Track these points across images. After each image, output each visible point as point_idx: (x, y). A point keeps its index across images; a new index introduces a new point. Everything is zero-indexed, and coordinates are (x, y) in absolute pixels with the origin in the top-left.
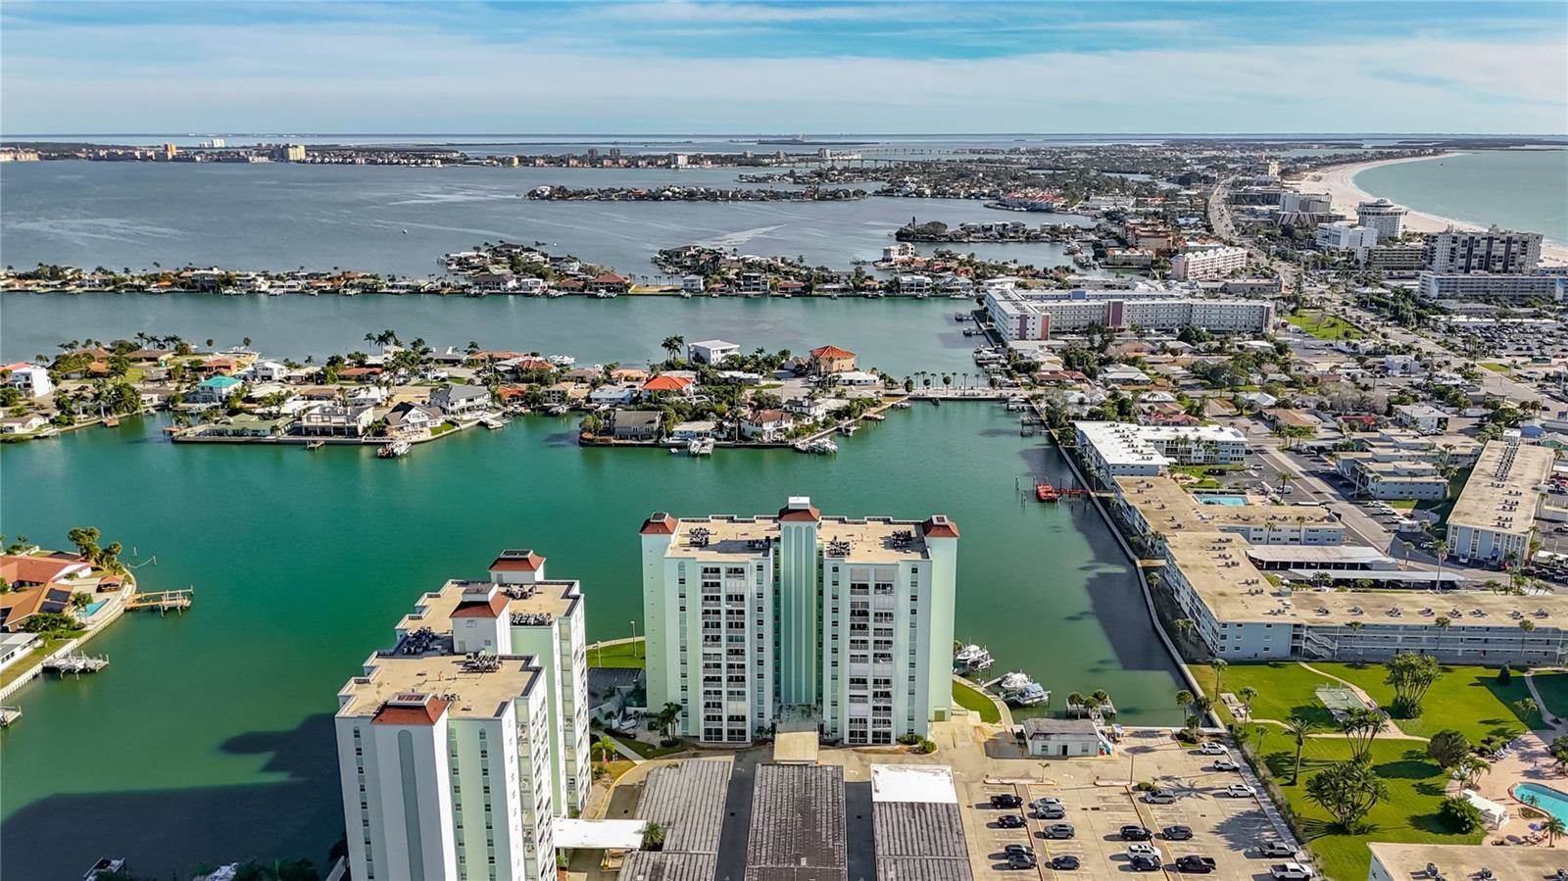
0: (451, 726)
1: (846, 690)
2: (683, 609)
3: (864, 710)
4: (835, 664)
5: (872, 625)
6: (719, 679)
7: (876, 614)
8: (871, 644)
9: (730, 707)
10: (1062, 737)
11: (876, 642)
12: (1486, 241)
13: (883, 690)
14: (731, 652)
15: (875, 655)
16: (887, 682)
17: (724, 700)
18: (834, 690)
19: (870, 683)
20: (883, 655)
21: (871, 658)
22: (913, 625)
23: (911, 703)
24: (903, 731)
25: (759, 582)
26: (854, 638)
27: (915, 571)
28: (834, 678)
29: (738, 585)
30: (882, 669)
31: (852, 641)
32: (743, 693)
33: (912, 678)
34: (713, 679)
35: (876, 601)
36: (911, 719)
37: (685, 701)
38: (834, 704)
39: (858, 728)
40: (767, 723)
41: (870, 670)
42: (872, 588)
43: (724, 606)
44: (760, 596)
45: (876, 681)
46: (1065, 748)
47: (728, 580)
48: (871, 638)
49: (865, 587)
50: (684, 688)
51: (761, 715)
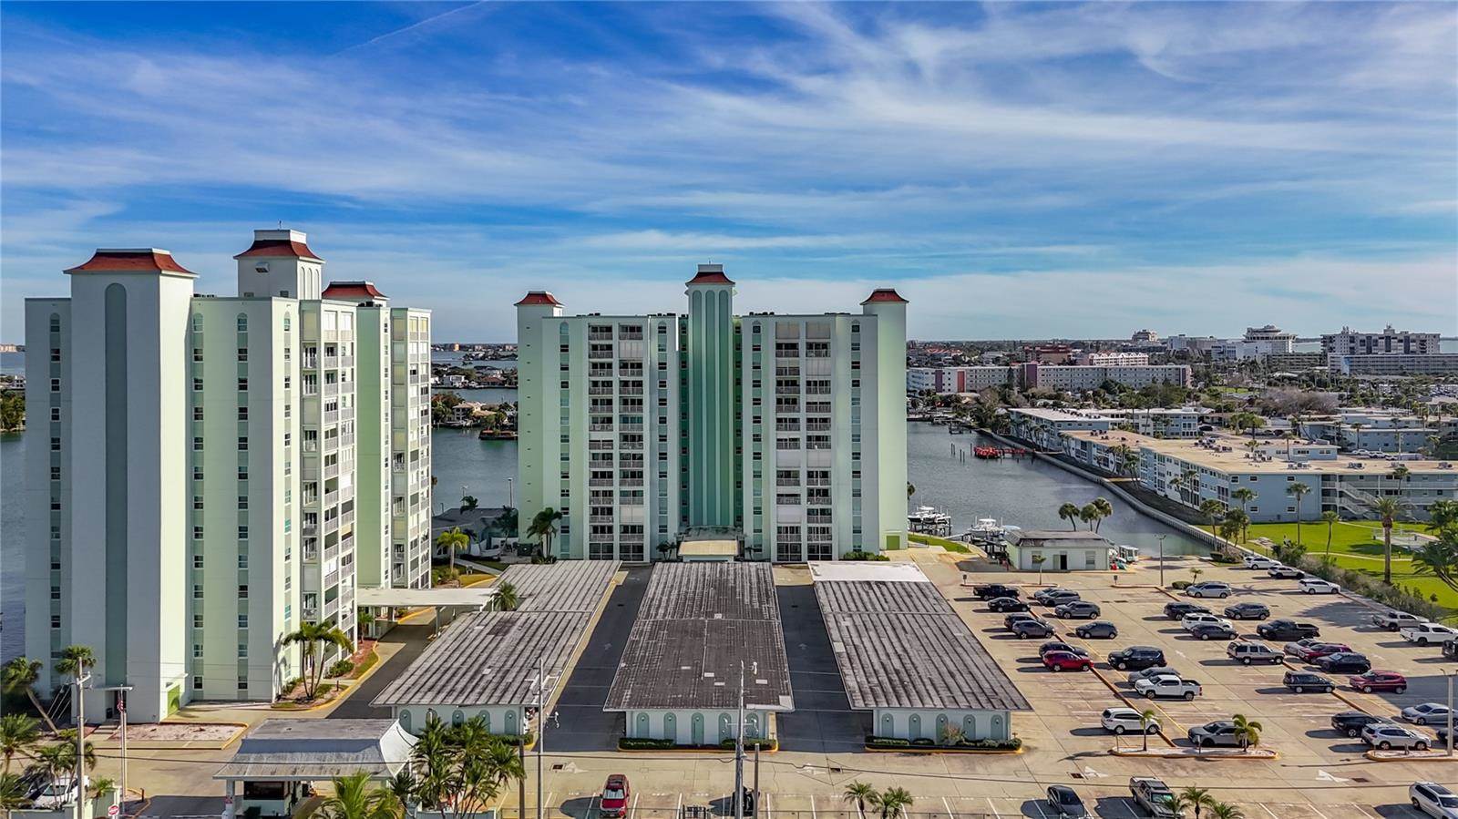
0: (197, 310)
1: (772, 488)
2: (565, 385)
3: (795, 514)
4: (757, 456)
5: (803, 398)
6: (610, 475)
7: (809, 383)
8: (803, 423)
9: (625, 514)
10: (1058, 544)
11: (809, 420)
12: (1383, 341)
13: (819, 486)
14: (625, 438)
15: (809, 438)
16: (825, 475)
17: (616, 505)
18: (757, 493)
19: (803, 477)
20: (818, 438)
21: (803, 443)
22: (855, 401)
23: (857, 507)
24: (848, 547)
25: (662, 349)
26: (782, 415)
27: (856, 329)
28: (757, 475)
29: (634, 349)
30: (817, 458)
31: (779, 420)
32: (641, 493)
33: (856, 474)
34: (603, 475)
35: (809, 367)
36: (857, 531)
37: (566, 510)
38: (757, 511)
39: (789, 540)
40: (671, 536)
41: (802, 459)
42: (802, 349)
43: (616, 377)
44: (663, 366)
45: (810, 475)
46: (1064, 558)
47: (623, 342)
48: (802, 415)
49: (794, 346)
50: (565, 494)
51: (663, 529)
